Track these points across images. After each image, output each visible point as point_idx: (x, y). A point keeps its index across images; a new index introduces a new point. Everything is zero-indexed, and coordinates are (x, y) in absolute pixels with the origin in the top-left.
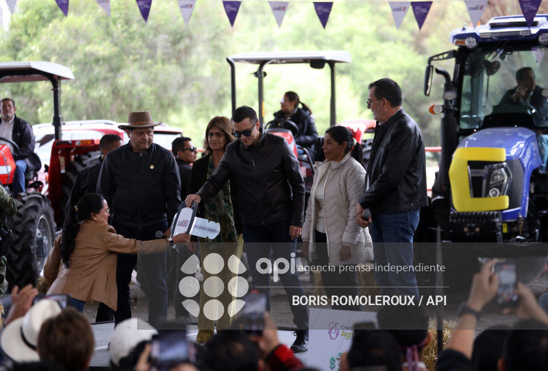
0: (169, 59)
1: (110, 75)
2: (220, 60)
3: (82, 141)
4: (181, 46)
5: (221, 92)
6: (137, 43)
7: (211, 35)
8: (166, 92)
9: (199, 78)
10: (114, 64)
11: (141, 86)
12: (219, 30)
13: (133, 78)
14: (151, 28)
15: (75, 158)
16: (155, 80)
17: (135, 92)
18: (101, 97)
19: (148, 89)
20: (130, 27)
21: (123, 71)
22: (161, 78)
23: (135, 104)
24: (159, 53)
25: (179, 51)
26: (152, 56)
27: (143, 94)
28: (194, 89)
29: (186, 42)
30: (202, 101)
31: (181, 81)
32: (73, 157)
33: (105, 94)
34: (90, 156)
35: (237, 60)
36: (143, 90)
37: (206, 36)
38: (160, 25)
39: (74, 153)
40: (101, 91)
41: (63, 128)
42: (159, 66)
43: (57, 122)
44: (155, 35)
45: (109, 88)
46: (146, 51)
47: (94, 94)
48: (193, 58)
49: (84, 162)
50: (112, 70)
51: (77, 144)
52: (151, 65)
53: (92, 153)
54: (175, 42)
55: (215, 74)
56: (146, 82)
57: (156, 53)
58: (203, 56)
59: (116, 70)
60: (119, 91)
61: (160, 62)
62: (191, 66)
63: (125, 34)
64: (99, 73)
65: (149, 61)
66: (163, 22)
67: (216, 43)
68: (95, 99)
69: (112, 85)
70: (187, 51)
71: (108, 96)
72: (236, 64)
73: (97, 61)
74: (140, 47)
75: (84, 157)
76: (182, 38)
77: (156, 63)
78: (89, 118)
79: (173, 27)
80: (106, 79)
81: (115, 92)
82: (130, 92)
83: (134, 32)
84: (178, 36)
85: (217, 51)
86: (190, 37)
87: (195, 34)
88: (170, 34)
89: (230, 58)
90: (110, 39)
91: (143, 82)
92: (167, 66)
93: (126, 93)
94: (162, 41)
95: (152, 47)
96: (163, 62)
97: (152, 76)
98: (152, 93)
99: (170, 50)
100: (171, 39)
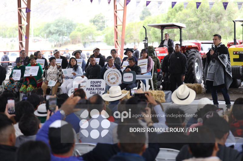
0: (215, 21)
1: (196, 26)
2: (230, 22)
3: (188, 46)
4: (219, 17)
5: (231, 31)
6: (204, 17)
7: (228, 14)
8: (214, 31)
9: (224, 27)
10: (197, 23)
11: (206, 29)
12: (230, 12)
13: (203, 27)
14: (209, 12)
15: (186, 51)
16: (210, 28)
17: (204, 31)
18: (194, 33)
19: (208, 31)
20: (203, 12)
21: (200, 25)
22: (212, 27)
23: (204, 35)
24: (212, 20)
25: (218, 19)
26: (209, 21)
27: (206, 32)
28: (223, 30)
29: (221, 16)
30: (225, 34)
31: (219, 28)
32: (185, 51)
33: (195, 32)
34: (190, 50)
35: (236, 21)
36: (206, 31)
37: (227, 14)
38: (212, 11)
39: (186, 50)
40: (194, 32)
41: (182, 42)
42: (211, 24)
43: (181, 40)
44: (211, 14)
45: (196, 30)
46: (208, 19)
47: (192, 32)
48: (222, 21)
49: (189, 52)
50: (197, 25)
51: (187, 47)
52: (209, 23)
53: (191, 50)
54: (217, 16)
55: (229, 26)
56: (208, 28)
57: (211, 20)
58: (226, 20)
59: (198, 25)
60: (199, 31)
61: (211, 22)
62: (222, 23)
63: (201, 14)
64: (193, 26)
65: (208, 22)
66: (213, 10)
67: (230, 16)
68: (192, 34)
69: (197, 29)
70: (221, 19)
71: (196, 33)
72: (236, 22)
73: (192, 23)
74: (206, 18)
75: (189, 51)
76: (219, 15)
77: (210, 23)
78: (189, 39)
79: (216, 12)
80: (195, 28)
81: (198, 32)
82: (202, 31)
83: (204, 14)
84: (218, 15)
85: (230, 19)
86: (222, 15)
87: (223, 14)
88: (215, 14)
89: (234, 20)
90: (196, 16)
91: (206, 28)
92: (214, 24)
93: (201, 32)
94: (213, 16)
95: (210, 18)
96: (213, 22)
97: (209, 27)
98: (209, 32)
99: (215, 19)
100: (216, 15)
